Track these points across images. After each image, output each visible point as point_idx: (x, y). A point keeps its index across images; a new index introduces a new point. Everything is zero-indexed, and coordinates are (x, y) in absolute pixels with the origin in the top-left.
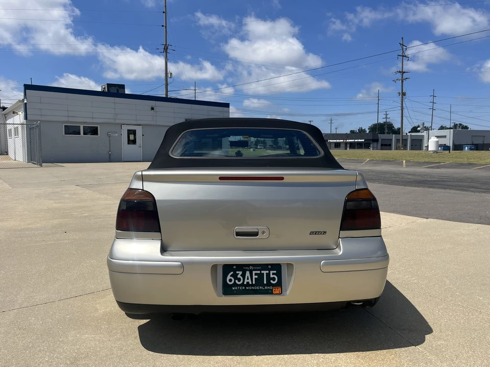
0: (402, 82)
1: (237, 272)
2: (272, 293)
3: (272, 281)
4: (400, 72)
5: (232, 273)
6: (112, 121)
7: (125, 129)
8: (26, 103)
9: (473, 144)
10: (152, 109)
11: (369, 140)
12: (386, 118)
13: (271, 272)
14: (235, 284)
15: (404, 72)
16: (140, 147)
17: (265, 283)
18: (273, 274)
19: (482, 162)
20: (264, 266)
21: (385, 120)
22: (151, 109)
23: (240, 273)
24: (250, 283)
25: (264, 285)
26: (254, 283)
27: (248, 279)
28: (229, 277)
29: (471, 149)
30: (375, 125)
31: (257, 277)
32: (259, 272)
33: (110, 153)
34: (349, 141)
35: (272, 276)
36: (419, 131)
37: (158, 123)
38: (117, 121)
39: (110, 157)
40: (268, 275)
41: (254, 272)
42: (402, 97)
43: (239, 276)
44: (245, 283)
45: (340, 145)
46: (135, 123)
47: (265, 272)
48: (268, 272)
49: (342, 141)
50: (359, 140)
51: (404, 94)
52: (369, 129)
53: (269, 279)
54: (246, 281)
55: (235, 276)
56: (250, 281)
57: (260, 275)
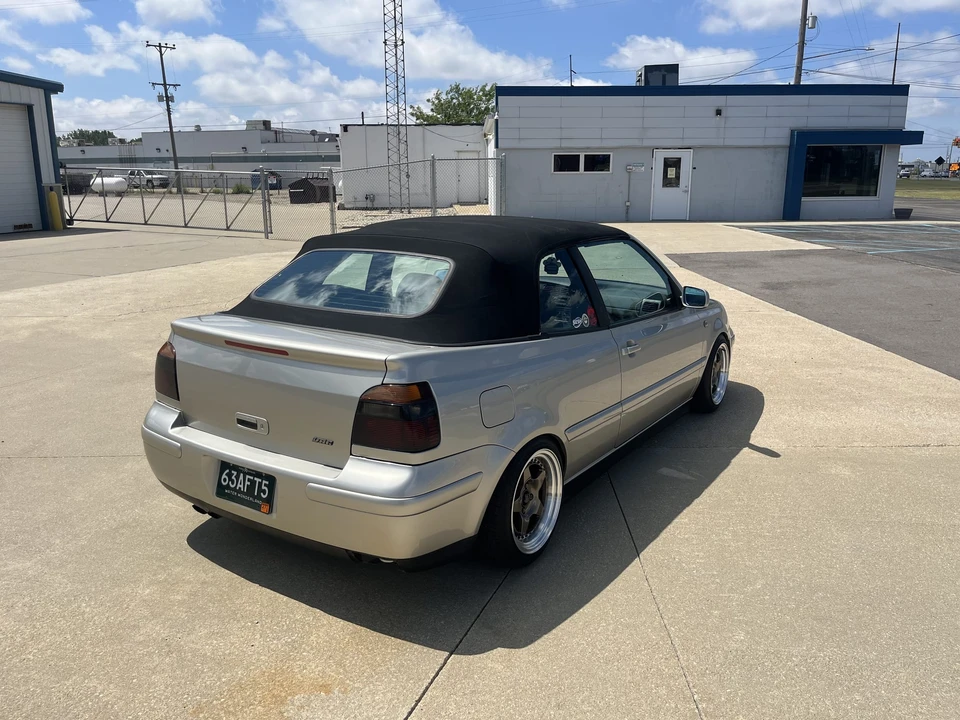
3: (262, 494)
6: (637, 143)
7: (660, 157)
8: (497, 120)
10: (719, 112)
13: (264, 482)
14: (228, 486)
16: (687, 191)
17: (256, 494)
18: (265, 485)
20: (258, 474)
22: (714, 113)
25: (252, 495)
26: (245, 490)
28: (224, 476)
31: (249, 483)
32: (252, 477)
33: (628, 204)
35: (263, 487)
37: (728, 142)
38: (647, 143)
39: (627, 213)
40: (260, 484)
41: (248, 477)
43: (233, 477)
46: (680, 144)
47: (258, 480)
53: (261, 490)
54: (239, 485)
55: (230, 475)
56: (242, 486)
57: (253, 483)
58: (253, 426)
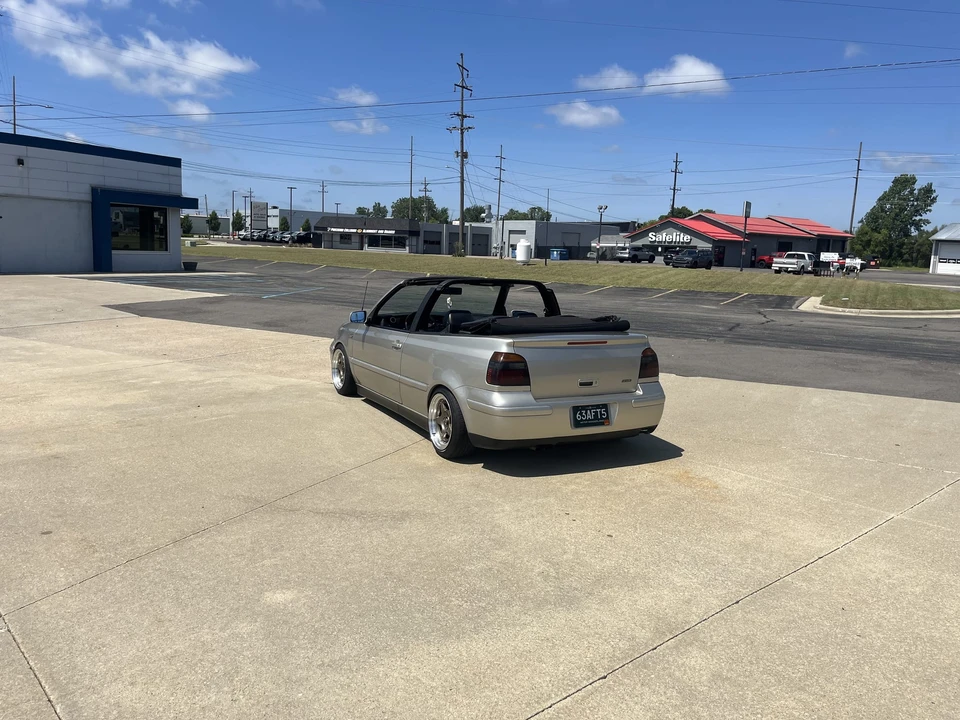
0: (462, 133)
2: (604, 425)
4: (458, 114)
5: (579, 411)
9: (565, 247)
10: (20, 162)
11: (404, 232)
12: (426, 190)
13: (603, 409)
15: (466, 117)
18: (604, 411)
19: (594, 283)
20: (598, 406)
21: (422, 194)
22: (15, 162)
29: (562, 257)
30: (403, 201)
32: (595, 410)
34: (368, 231)
36: (483, 220)
40: (600, 412)
41: (592, 410)
42: (462, 161)
45: (350, 239)
49: (355, 231)
50: (386, 232)
51: (465, 155)
52: (392, 207)
53: (602, 414)
55: (581, 414)
58: (591, 384)
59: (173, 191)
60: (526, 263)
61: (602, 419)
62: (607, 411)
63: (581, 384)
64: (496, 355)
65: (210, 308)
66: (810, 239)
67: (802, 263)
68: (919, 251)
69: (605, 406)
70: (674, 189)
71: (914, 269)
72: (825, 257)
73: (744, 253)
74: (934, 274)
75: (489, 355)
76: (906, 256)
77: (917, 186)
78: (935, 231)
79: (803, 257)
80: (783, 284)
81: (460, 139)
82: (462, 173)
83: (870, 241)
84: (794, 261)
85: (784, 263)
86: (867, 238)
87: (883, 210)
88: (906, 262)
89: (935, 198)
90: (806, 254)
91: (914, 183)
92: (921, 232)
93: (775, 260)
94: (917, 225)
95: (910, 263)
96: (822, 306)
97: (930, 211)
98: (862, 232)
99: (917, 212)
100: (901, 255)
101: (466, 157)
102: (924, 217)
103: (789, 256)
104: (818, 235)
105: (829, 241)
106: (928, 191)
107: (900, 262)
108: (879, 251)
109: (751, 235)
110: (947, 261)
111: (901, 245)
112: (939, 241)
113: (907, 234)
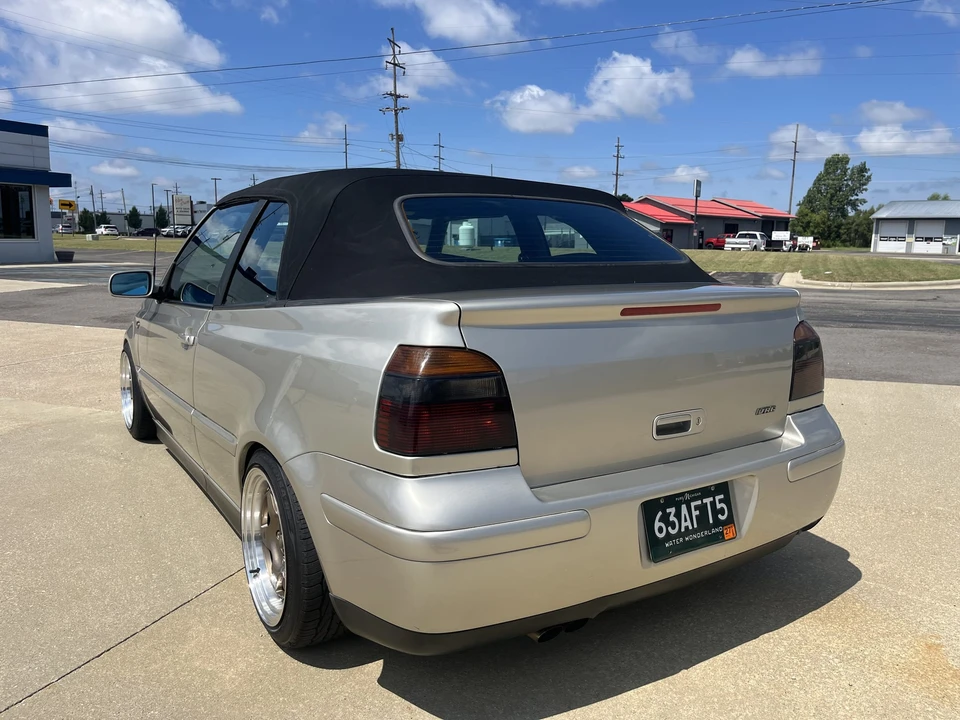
0: (396, 114)
1: (668, 511)
2: (723, 540)
3: (720, 516)
4: (391, 94)
5: (660, 513)
13: (717, 498)
14: (669, 536)
15: (399, 96)
17: (711, 522)
18: (720, 501)
20: (705, 492)
23: (672, 510)
24: (691, 528)
25: (709, 527)
26: (695, 526)
27: (686, 521)
28: (657, 524)
29: (506, 244)
31: (698, 512)
32: (699, 502)
35: (719, 506)
40: (713, 504)
41: (693, 504)
42: (398, 144)
43: (672, 518)
44: (683, 530)
47: (708, 501)
48: (711, 499)
51: (400, 138)
53: (716, 512)
54: (684, 524)
55: (665, 519)
56: (689, 523)
57: (702, 508)
58: (682, 427)
59: (39, 165)
60: (470, 248)
61: (717, 523)
62: (727, 501)
63: (662, 430)
64: (405, 353)
65: (47, 300)
66: (755, 220)
67: (755, 242)
68: (856, 231)
69: (723, 488)
70: (617, 175)
71: (852, 249)
72: (777, 235)
73: (695, 234)
74: (875, 252)
75: (380, 355)
76: (844, 237)
77: (850, 166)
78: (872, 212)
79: (755, 237)
80: (752, 260)
81: (394, 120)
82: (398, 157)
83: (809, 222)
84: (747, 240)
85: (737, 243)
86: (807, 218)
87: (819, 192)
88: (844, 243)
89: (869, 177)
90: (758, 234)
91: (847, 162)
92: (858, 212)
93: (727, 240)
94: (854, 205)
95: (848, 244)
96: (807, 281)
97: (866, 190)
98: (801, 214)
99: (853, 191)
100: (838, 236)
101: (401, 139)
102: (861, 196)
103: (741, 236)
104: (763, 217)
105: (773, 222)
106: (862, 169)
107: (838, 243)
108: (818, 233)
109: (700, 218)
110: (888, 239)
111: (839, 227)
112: (879, 220)
113: (844, 215)
